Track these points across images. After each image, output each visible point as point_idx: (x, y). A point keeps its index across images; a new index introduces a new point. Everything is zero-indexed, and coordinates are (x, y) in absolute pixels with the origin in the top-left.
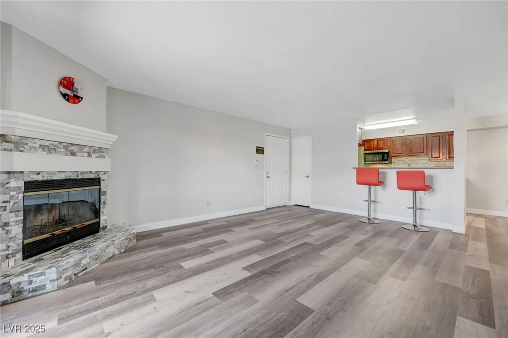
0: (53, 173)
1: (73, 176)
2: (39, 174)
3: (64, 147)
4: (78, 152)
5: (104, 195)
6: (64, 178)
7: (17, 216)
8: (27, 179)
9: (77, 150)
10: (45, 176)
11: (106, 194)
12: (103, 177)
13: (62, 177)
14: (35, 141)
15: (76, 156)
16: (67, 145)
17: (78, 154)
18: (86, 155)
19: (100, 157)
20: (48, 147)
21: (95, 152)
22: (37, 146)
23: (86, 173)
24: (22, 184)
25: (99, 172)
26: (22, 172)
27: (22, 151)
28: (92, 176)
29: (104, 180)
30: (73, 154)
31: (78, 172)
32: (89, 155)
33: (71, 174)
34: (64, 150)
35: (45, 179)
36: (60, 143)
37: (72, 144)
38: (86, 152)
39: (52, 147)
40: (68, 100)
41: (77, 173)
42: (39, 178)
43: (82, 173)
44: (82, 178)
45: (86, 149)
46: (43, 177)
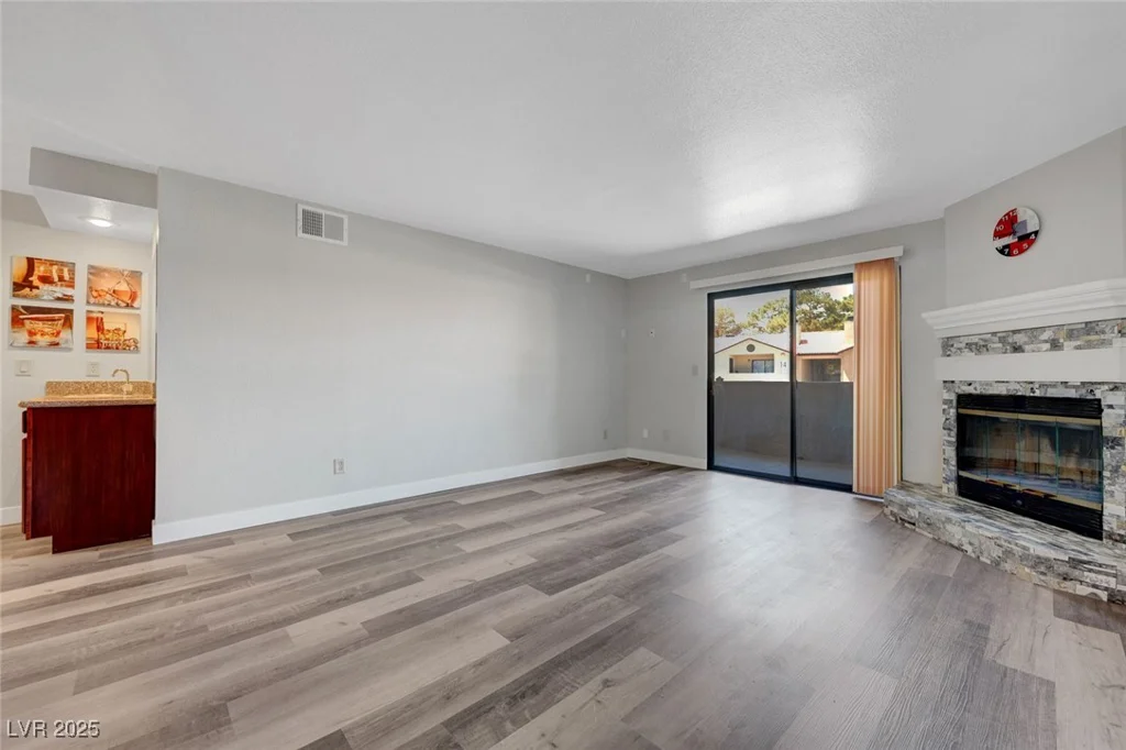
0: (988, 384)
1: (1023, 391)
2: (970, 384)
3: (1003, 340)
4: (1026, 343)
5: (1113, 448)
6: (1004, 393)
7: (949, 435)
8: (960, 392)
9: (1026, 339)
10: (978, 388)
11: (1119, 445)
12: (1108, 398)
13: (1001, 390)
14: (962, 339)
15: (1023, 351)
16: (1004, 334)
17: (1027, 347)
18: (1048, 346)
19: (1089, 345)
20: (976, 344)
21: (1071, 335)
22: (963, 345)
23: (1054, 385)
24: (953, 397)
25: (1092, 383)
26: (953, 382)
27: (949, 356)
28: (1072, 394)
29: (1111, 407)
30: (1017, 349)
31: (1032, 383)
32: (1055, 345)
33: (1018, 387)
34: (1000, 345)
35: (978, 392)
36: (994, 334)
37: (1014, 332)
38: (1046, 341)
39: (982, 343)
40: (1009, 254)
41: (1031, 386)
42: (970, 390)
43: (1042, 385)
44: (1042, 395)
45: (1046, 335)
46: (975, 389)
